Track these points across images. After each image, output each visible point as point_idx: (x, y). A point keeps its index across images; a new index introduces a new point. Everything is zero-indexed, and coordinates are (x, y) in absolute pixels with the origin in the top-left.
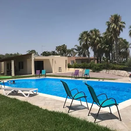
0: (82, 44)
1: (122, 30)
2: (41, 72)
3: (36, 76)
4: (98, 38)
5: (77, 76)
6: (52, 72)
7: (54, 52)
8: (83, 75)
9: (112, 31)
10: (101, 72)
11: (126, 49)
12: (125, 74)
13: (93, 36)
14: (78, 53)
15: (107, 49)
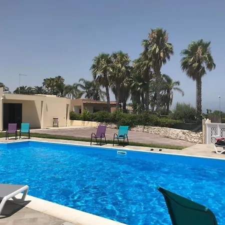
0: (97, 77)
1: (169, 58)
2: (19, 127)
3: (7, 135)
5: (103, 139)
6: (40, 128)
7: (40, 89)
8: (116, 136)
9: (152, 57)
10: (135, 129)
11: (168, 92)
12: (177, 134)
13: (118, 63)
14: (86, 94)
15: (139, 88)
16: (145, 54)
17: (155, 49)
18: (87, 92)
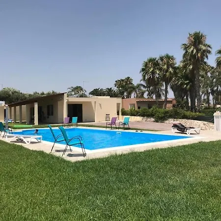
0: (146, 78)
1: (207, 57)
4: (171, 69)
6: (94, 121)
7: (110, 90)
9: (190, 58)
12: (199, 125)
13: (164, 65)
14: (147, 93)
15: (185, 86)
16: (184, 56)
17: (192, 51)
18: (147, 90)
